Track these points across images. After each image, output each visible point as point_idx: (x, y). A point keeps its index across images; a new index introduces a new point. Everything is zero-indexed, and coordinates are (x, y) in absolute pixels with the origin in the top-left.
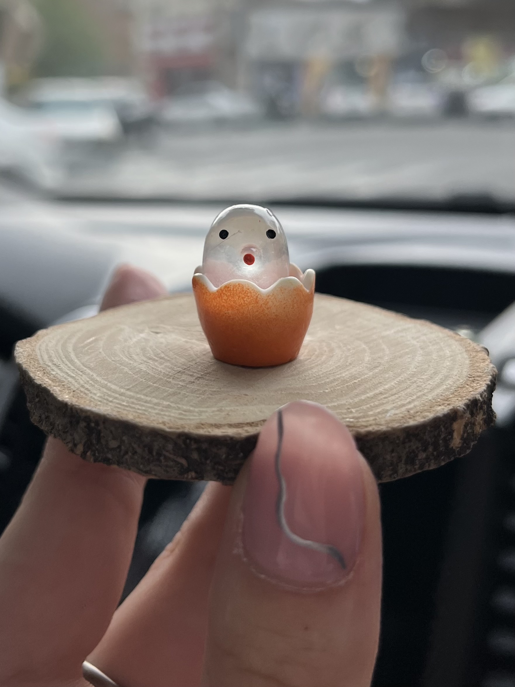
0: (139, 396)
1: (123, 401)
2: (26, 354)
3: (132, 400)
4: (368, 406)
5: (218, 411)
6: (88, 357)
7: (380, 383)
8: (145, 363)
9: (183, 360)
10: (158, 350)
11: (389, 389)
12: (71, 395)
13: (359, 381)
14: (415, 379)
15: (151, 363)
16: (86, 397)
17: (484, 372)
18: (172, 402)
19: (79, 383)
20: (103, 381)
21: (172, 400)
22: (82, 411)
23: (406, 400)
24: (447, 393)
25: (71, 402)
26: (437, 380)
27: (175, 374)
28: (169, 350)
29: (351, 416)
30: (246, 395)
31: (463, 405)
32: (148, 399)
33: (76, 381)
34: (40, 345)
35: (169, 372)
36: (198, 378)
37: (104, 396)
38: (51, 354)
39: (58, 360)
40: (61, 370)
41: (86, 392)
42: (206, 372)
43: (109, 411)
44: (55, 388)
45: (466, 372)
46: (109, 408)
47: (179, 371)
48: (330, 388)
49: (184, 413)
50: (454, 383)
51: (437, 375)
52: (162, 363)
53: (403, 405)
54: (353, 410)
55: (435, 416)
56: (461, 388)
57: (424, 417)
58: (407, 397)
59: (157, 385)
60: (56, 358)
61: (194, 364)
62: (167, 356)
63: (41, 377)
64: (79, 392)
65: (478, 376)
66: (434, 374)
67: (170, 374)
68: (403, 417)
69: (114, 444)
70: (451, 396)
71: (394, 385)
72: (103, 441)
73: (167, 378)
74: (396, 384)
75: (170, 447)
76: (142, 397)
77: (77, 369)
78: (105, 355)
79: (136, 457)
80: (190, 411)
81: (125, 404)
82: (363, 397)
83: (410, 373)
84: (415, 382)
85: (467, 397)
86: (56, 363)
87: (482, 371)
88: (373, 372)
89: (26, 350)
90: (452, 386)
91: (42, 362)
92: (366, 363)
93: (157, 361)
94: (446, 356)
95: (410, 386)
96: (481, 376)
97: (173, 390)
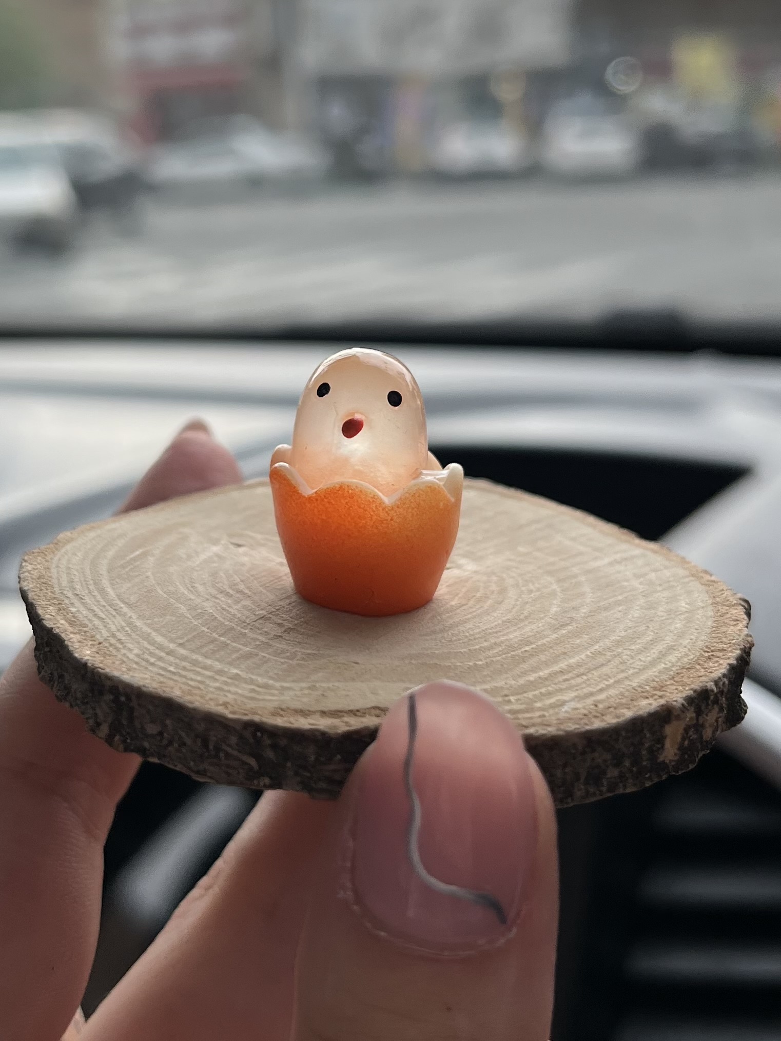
0: (195, 657)
1: (170, 664)
2: (36, 574)
3: (184, 664)
4: (537, 692)
5: (309, 688)
6: (129, 585)
7: (565, 653)
8: (213, 600)
10: (235, 577)
11: (574, 666)
12: (94, 650)
13: (532, 648)
15: (223, 599)
16: (117, 654)
17: (730, 643)
18: (242, 670)
19: (109, 630)
22: (109, 678)
23: (597, 685)
24: (664, 677)
25: (92, 662)
26: (654, 653)
27: (255, 621)
28: (252, 578)
29: (507, 707)
30: (357, 663)
31: (682, 699)
32: (209, 662)
33: (105, 626)
34: (60, 560)
35: (247, 617)
36: (288, 631)
39: (83, 587)
40: (84, 604)
41: (118, 645)
42: (302, 619)
43: (147, 681)
44: (72, 636)
45: (702, 641)
46: (147, 676)
47: (262, 616)
48: (486, 658)
49: (257, 689)
50: (679, 660)
51: (655, 644)
52: (237, 602)
53: (592, 694)
54: (512, 698)
55: (636, 716)
56: (687, 669)
57: (618, 717)
58: (599, 680)
60: (79, 584)
61: (288, 605)
62: (248, 588)
63: (53, 616)
64: (108, 645)
65: (720, 650)
67: (248, 621)
68: (585, 715)
69: (152, 728)
70: (668, 683)
71: (585, 659)
72: (137, 724)
73: (242, 628)
74: (587, 656)
75: (234, 740)
76: (200, 659)
77: (109, 605)
78: (153, 582)
80: (266, 686)
81: (172, 669)
82: (532, 677)
83: (614, 638)
84: (618, 655)
85: (693, 686)
86: (79, 593)
87: (729, 642)
88: (558, 633)
89: (36, 568)
90: (673, 666)
91: (56, 589)
92: (551, 618)
93: (232, 596)
94: (679, 611)
95: (609, 661)
96: (725, 650)
97: (248, 649)
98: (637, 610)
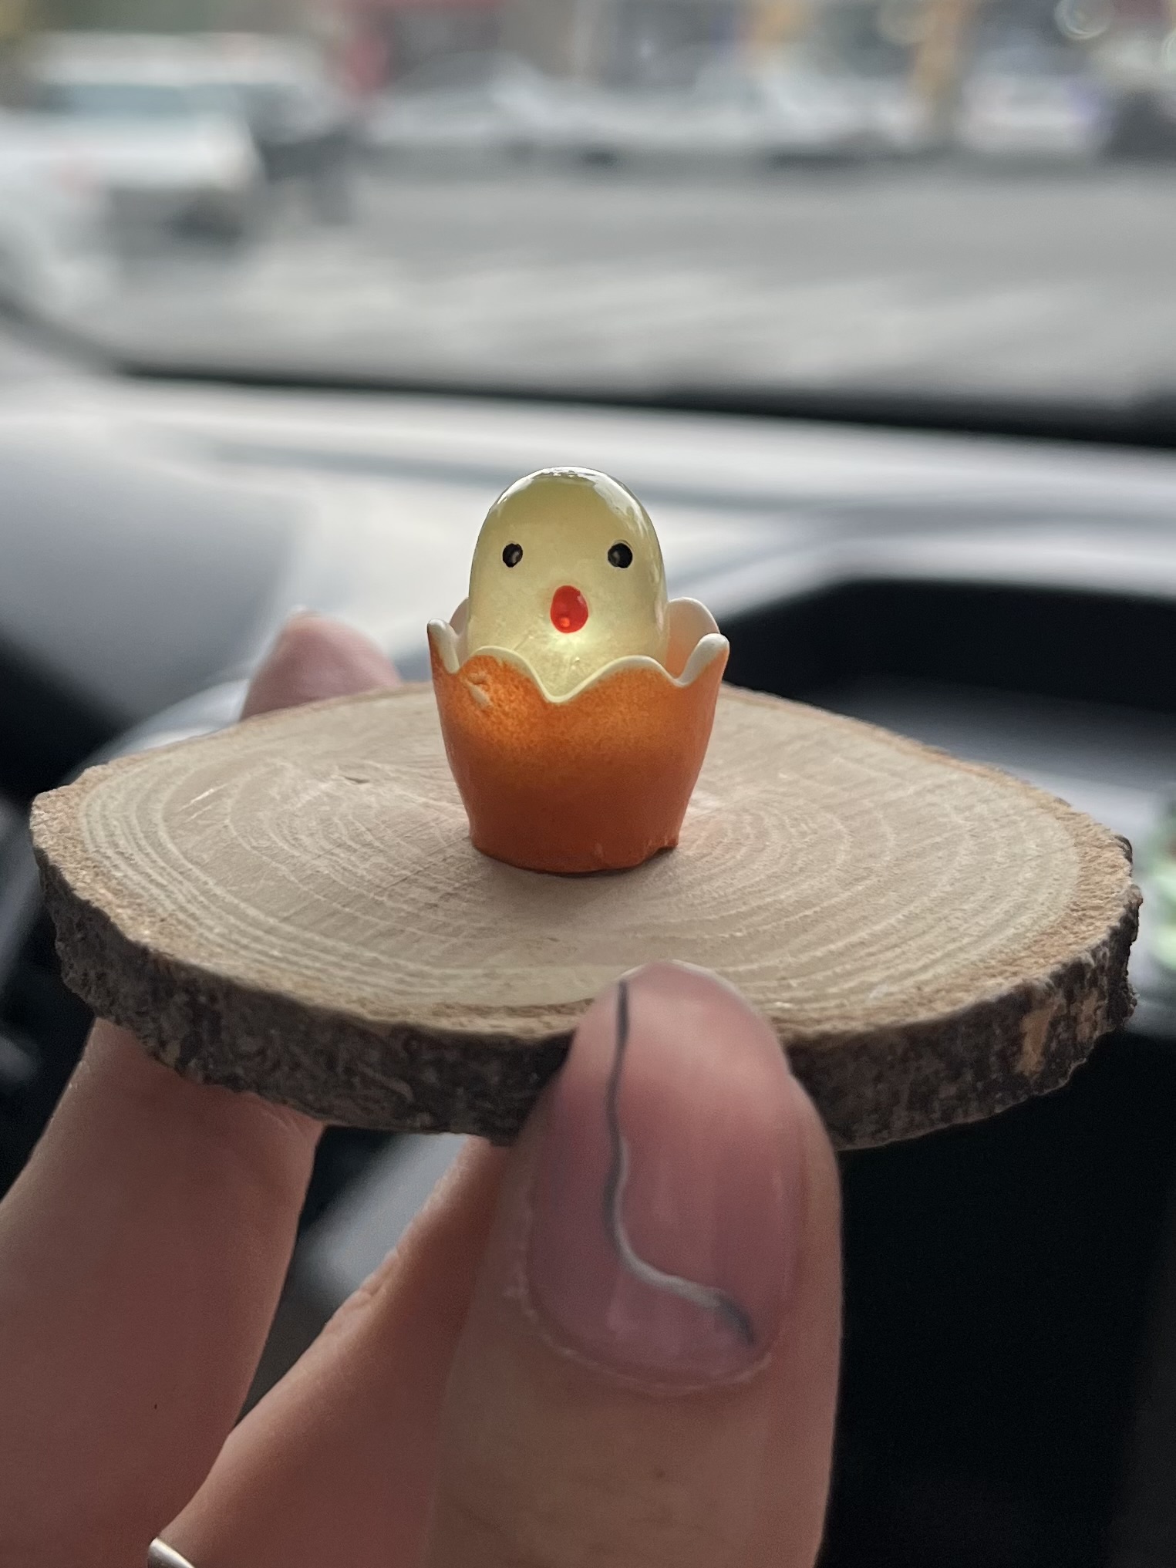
0: (308, 935)
1: (273, 946)
2: (55, 826)
3: (293, 945)
4: (829, 973)
5: (486, 975)
6: (198, 838)
7: (865, 918)
8: (328, 856)
9: (416, 851)
10: (358, 824)
11: (881, 934)
12: (155, 929)
13: (815, 912)
14: (946, 911)
15: (342, 855)
16: (189, 934)
17: (1108, 898)
18: (383, 953)
19: (175, 902)
20: (229, 898)
21: (383, 947)
22: (180, 966)
23: (917, 960)
24: (1016, 946)
25: (155, 947)
26: (997, 914)
27: (394, 885)
28: (383, 826)
29: (786, 995)
30: (554, 940)
31: (1046, 976)
32: (330, 942)
33: (168, 897)
34: (89, 805)
35: (382, 880)
36: (446, 896)
37: (231, 932)
38: (113, 829)
39: (129, 843)
40: (135, 867)
41: (191, 922)
42: (466, 881)
43: (241, 970)
44: (120, 911)
45: (1066, 895)
46: (239, 963)
47: (404, 877)
48: (747, 927)
49: (408, 979)
50: (1035, 922)
51: (998, 902)
52: (367, 857)
53: (910, 973)
54: (794, 983)
55: (980, 1001)
56: (1048, 934)
57: (953, 1003)
58: (920, 953)
59: (352, 911)
60: (123, 837)
61: (440, 862)
62: (379, 839)
63: (89, 884)
64: (174, 922)
66: (993, 899)
67: (384, 885)
68: (905, 1002)
69: (248, 1045)
70: (1022, 954)
71: (895, 924)
72: (224, 1036)
73: (376, 894)
74: (899, 921)
75: (374, 1055)
76: (317, 938)
77: (171, 867)
78: (235, 834)
79: (299, 1075)
80: (421, 975)
81: (276, 953)
82: (819, 953)
83: (935, 895)
84: (945, 918)
85: (1060, 958)
86: (124, 851)
87: (1106, 896)
88: (852, 890)
89: (55, 817)
90: (1028, 931)
91: (91, 848)
92: (838, 869)
93: (355, 851)
94: (1027, 856)
95: (933, 927)
96: (1101, 907)
97: (388, 923)
98: (966, 855)
